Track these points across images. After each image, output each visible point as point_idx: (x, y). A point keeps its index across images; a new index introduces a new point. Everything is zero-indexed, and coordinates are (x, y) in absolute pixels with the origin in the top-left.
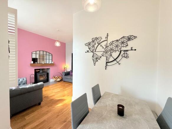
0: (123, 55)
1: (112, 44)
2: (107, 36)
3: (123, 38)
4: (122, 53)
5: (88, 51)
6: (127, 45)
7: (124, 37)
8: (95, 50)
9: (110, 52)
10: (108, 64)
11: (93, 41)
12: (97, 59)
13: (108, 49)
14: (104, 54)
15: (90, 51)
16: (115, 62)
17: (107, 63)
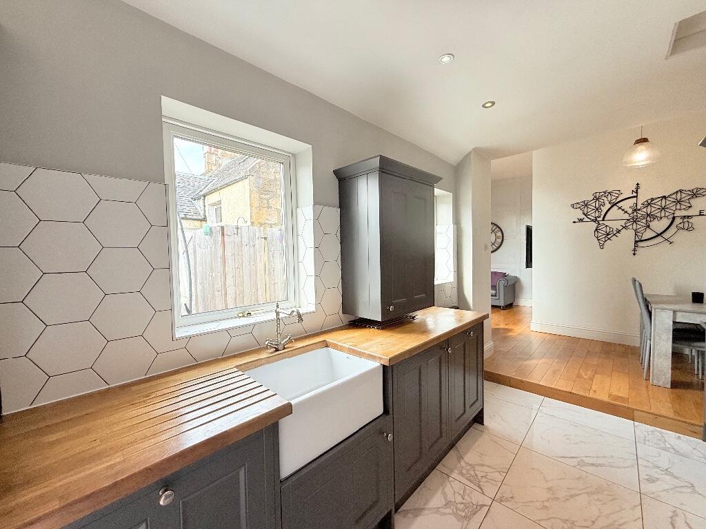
0: (681, 226)
1: (649, 203)
2: (637, 188)
3: (679, 193)
4: (678, 221)
5: (581, 220)
6: (690, 207)
7: (681, 191)
8: (602, 216)
9: (644, 221)
10: (640, 244)
11: (597, 199)
12: (608, 235)
13: (639, 215)
14: (627, 225)
15: (586, 219)
16: (660, 239)
17: (636, 242)
